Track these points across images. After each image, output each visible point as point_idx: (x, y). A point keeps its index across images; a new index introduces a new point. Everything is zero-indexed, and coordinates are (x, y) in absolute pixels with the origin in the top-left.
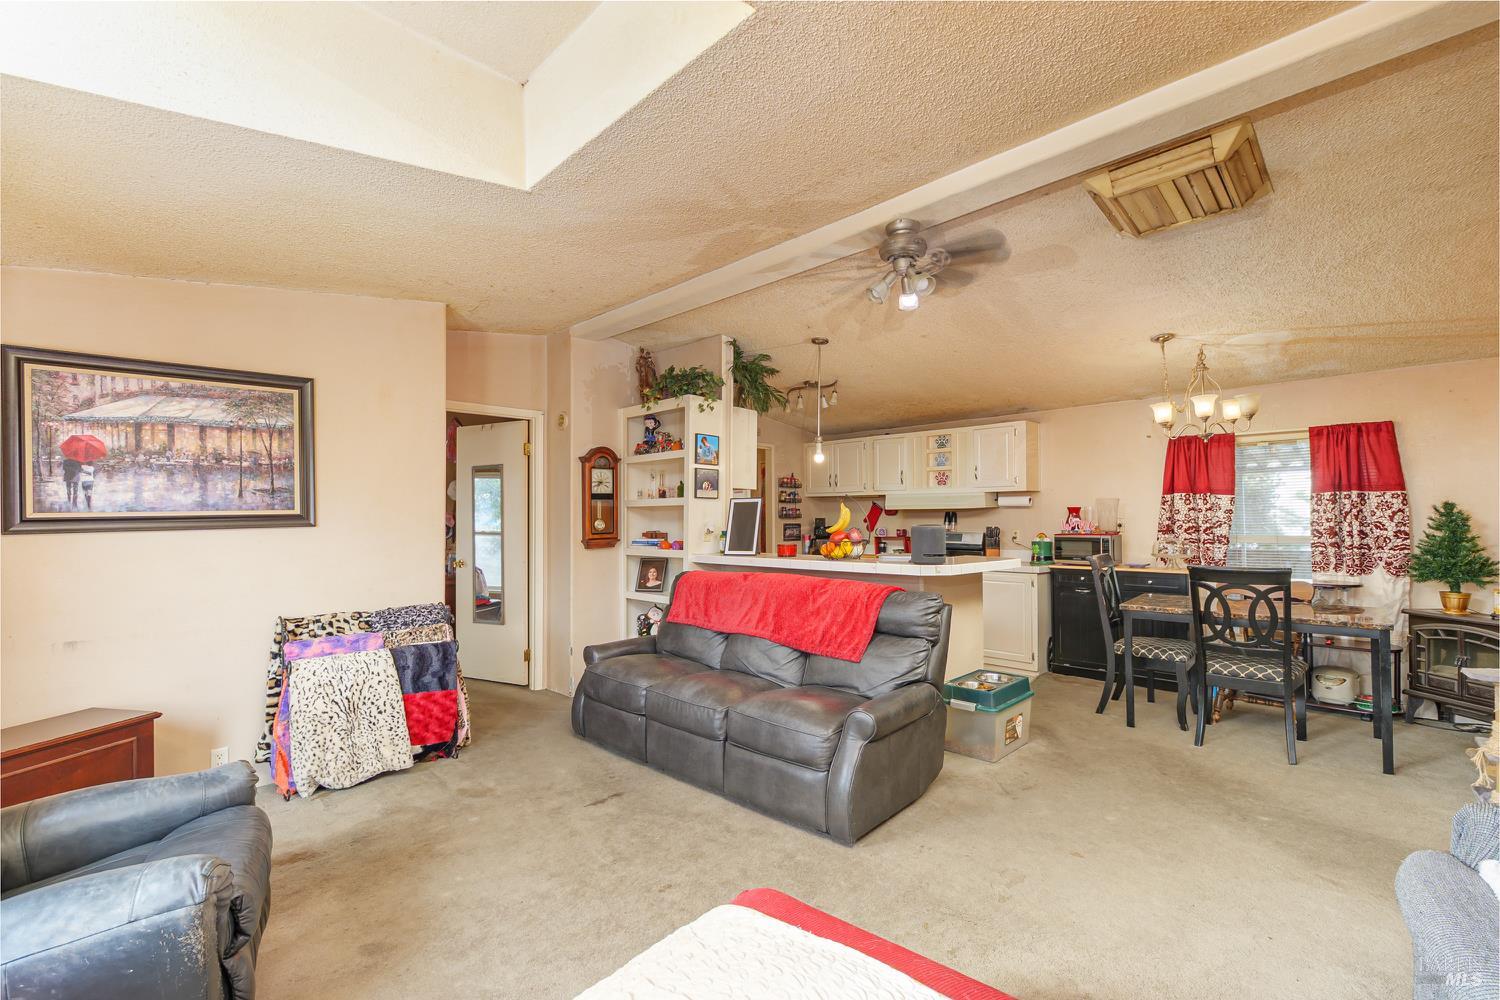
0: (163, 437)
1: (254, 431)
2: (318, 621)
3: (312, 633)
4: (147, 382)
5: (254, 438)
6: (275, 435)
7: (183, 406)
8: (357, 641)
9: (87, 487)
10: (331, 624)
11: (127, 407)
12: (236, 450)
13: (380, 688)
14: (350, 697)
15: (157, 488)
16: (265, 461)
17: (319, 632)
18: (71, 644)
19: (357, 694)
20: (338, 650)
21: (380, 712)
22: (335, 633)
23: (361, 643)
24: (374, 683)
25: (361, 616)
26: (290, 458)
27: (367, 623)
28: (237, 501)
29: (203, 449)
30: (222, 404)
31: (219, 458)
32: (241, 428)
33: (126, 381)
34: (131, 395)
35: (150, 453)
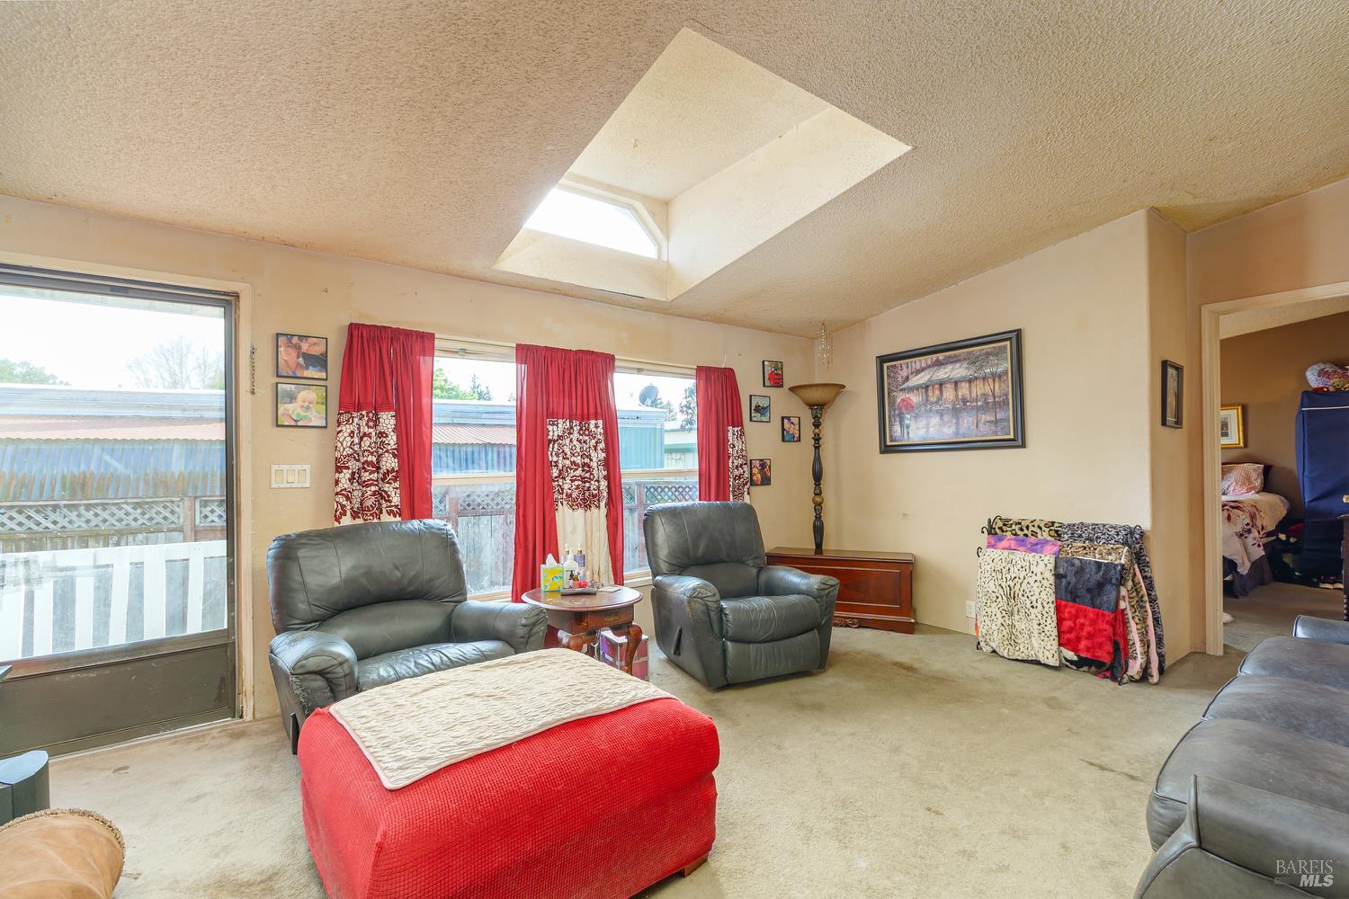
0: (937, 392)
1: (984, 379)
2: (1020, 523)
3: (1014, 532)
4: (930, 359)
5: (984, 384)
6: (997, 379)
7: (946, 370)
8: (1037, 544)
9: (908, 427)
10: (1027, 527)
11: (922, 377)
12: (974, 395)
13: (1035, 585)
14: (1012, 586)
15: (935, 425)
16: (991, 400)
17: (1019, 532)
18: (904, 515)
19: (1018, 585)
20: (1021, 548)
21: (1033, 607)
22: (1030, 535)
23: (1039, 546)
24: (1031, 580)
25: (1053, 526)
26: (1007, 395)
27: (1057, 532)
28: (975, 432)
29: (957, 396)
30: (965, 365)
31: (965, 401)
32: (976, 378)
33: (920, 361)
34: (923, 370)
35: (932, 403)
